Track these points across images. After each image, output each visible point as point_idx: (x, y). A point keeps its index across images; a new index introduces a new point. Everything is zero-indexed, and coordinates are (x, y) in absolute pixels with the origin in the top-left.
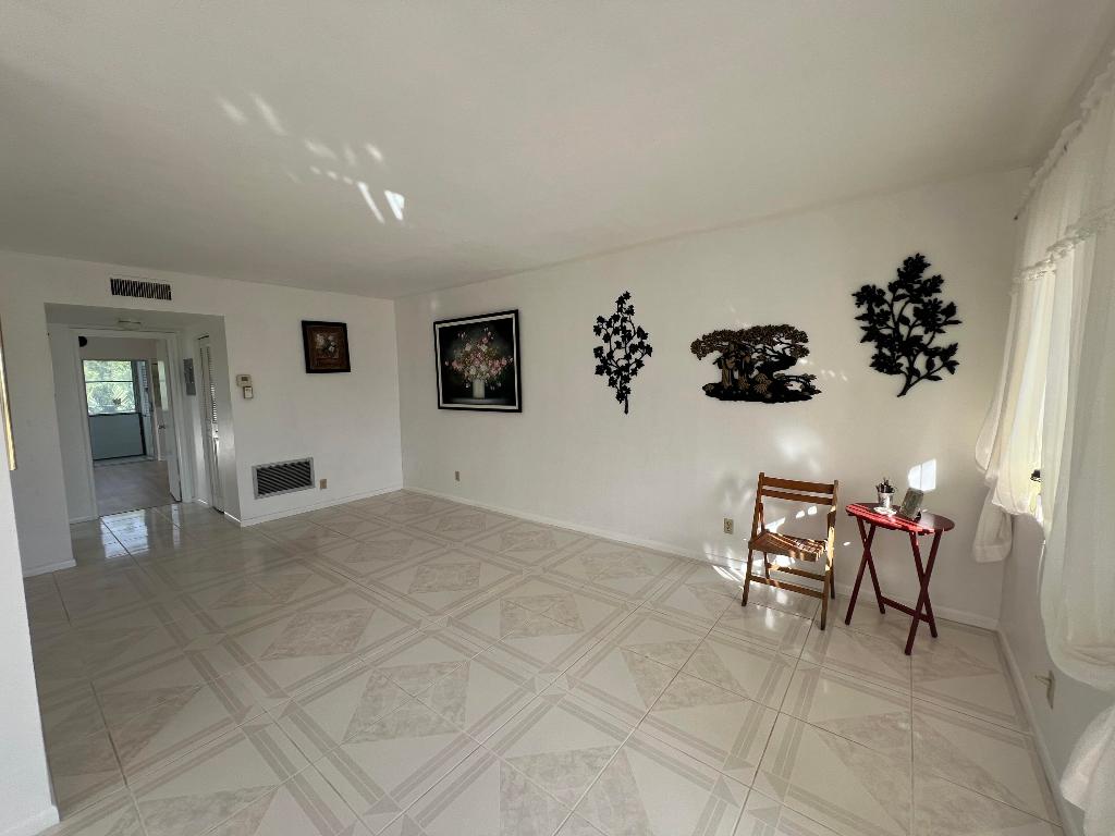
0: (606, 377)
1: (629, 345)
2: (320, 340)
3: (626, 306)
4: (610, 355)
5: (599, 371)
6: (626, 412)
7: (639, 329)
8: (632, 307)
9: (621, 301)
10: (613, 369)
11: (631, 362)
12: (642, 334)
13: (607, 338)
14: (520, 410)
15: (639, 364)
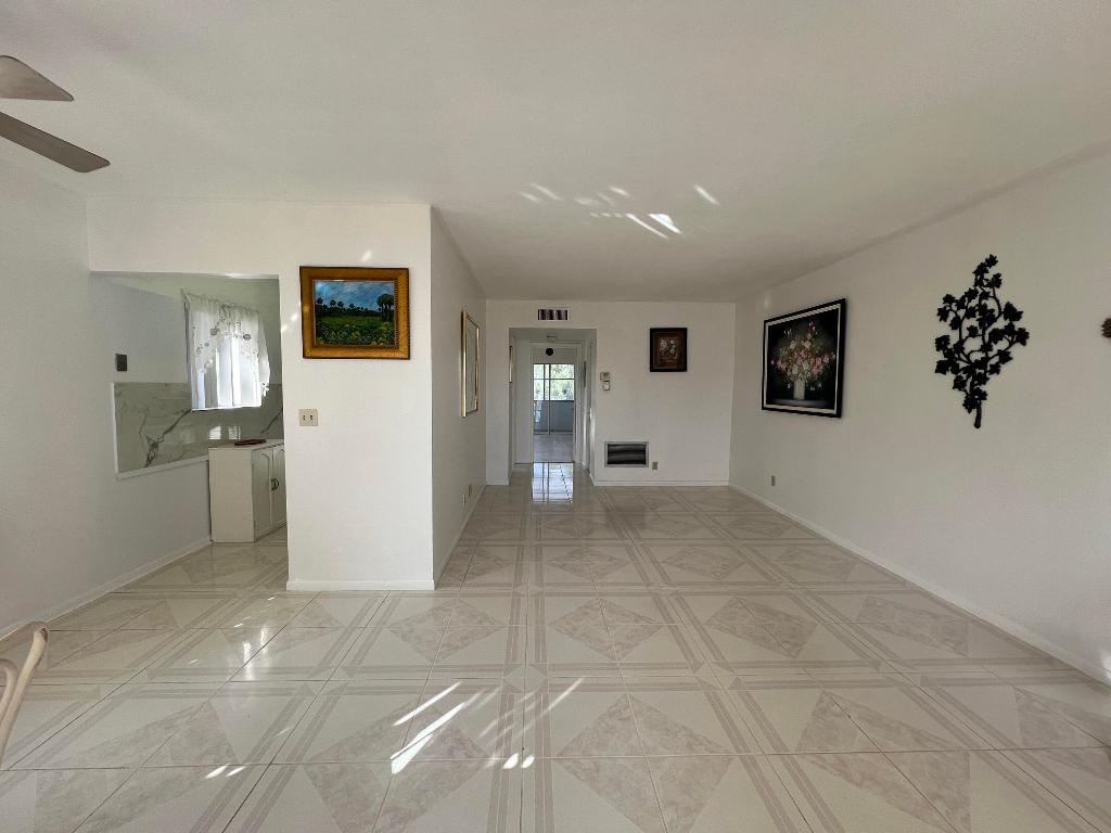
0: (950, 377)
1: (990, 330)
2: (663, 344)
3: (989, 276)
4: (960, 346)
5: (941, 368)
6: (977, 425)
7: (1009, 306)
8: (999, 275)
9: (981, 270)
10: (962, 365)
11: (991, 354)
12: (1012, 313)
13: (956, 324)
14: (839, 415)
15: (1005, 357)
